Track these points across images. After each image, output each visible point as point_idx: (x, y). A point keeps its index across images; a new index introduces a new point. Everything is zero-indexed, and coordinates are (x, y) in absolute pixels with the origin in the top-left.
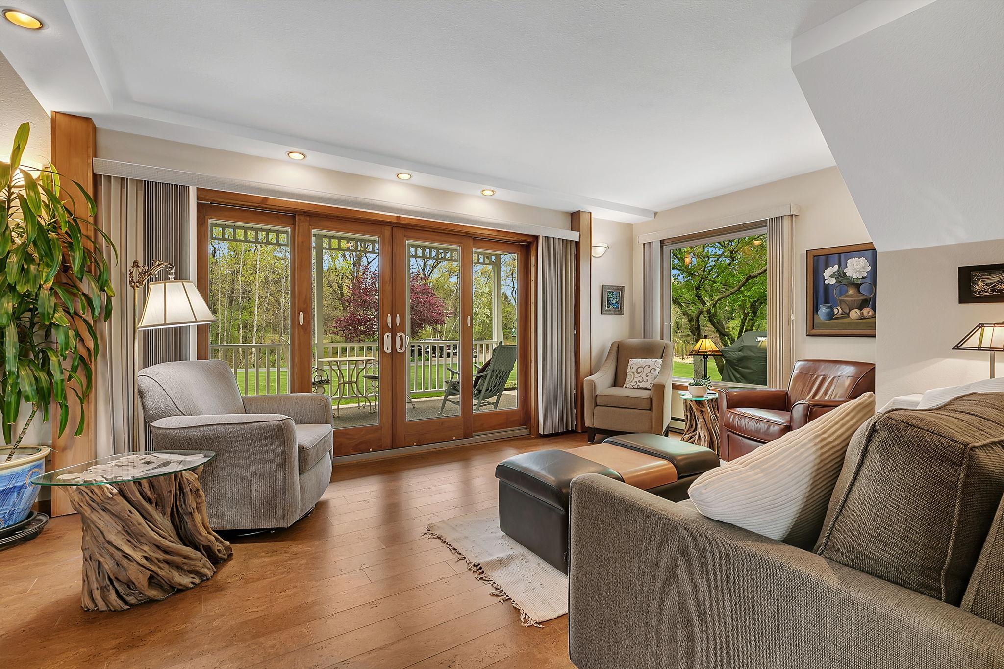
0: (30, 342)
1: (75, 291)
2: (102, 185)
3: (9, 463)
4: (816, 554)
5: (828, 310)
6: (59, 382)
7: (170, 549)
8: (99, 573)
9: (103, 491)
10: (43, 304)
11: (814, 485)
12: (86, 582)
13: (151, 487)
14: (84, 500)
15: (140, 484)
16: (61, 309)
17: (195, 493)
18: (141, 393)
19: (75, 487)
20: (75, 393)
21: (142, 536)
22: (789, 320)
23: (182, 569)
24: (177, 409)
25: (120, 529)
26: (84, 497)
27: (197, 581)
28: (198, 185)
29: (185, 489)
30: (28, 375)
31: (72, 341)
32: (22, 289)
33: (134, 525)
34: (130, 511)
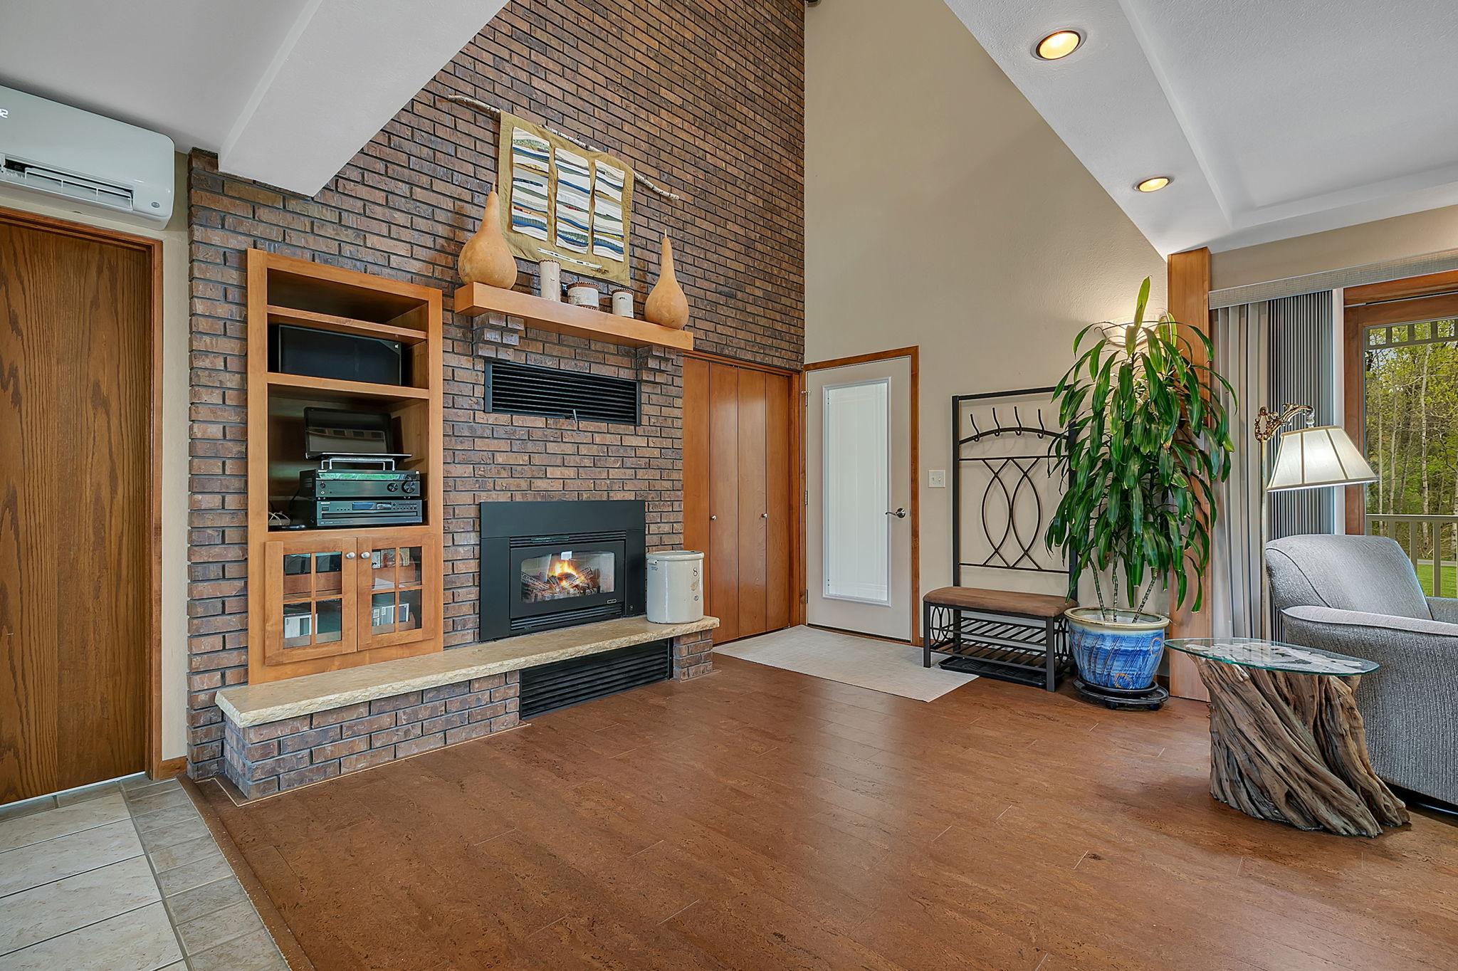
0: (1150, 505)
1: (1191, 447)
2: (1218, 320)
3: (1134, 625)
6: (1178, 549)
7: (1314, 771)
8: (1228, 764)
9: (1233, 672)
10: (1163, 465)
12: (1215, 769)
13: (1288, 684)
14: (1213, 675)
15: (1275, 676)
16: (1179, 469)
17: (1348, 712)
18: (1269, 569)
19: (1205, 659)
20: (1192, 563)
21: (1278, 739)
23: (1331, 804)
24: (1319, 598)
25: (1252, 721)
26: (1214, 673)
27: (1353, 831)
28: (1344, 285)
29: (1334, 701)
30: (1150, 538)
31: (1190, 504)
32: (1145, 450)
33: (1268, 722)
34: (1264, 705)
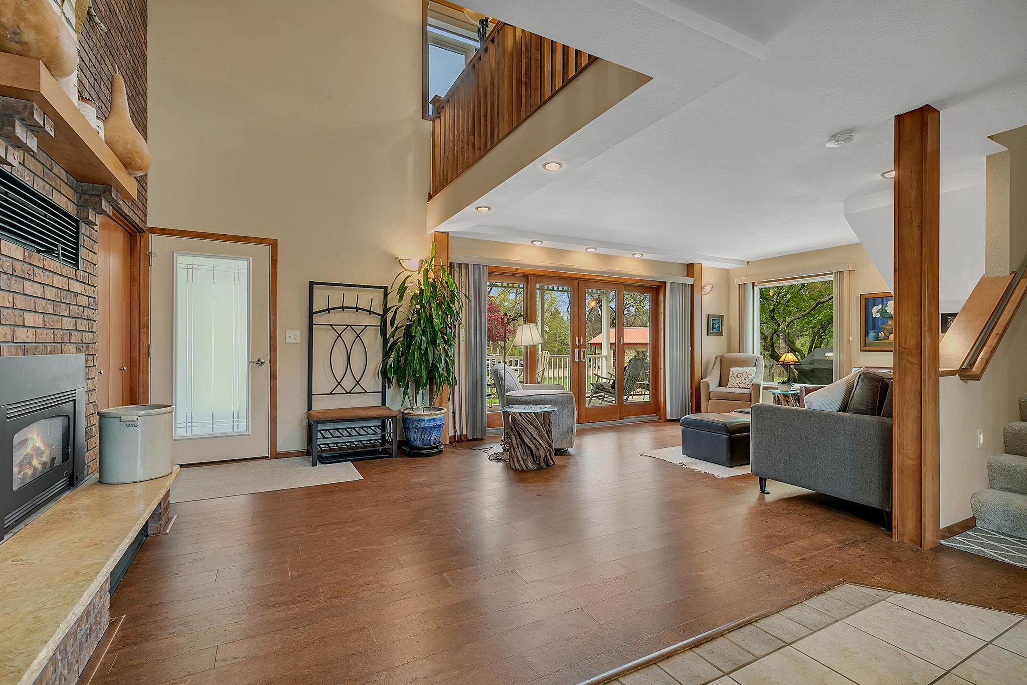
4: (845, 412)
5: (875, 334)
11: (845, 396)
22: (848, 340)
24: (516, 387)
